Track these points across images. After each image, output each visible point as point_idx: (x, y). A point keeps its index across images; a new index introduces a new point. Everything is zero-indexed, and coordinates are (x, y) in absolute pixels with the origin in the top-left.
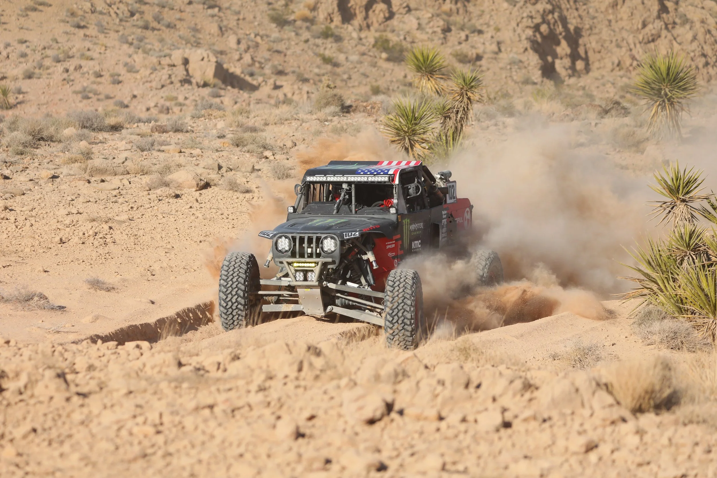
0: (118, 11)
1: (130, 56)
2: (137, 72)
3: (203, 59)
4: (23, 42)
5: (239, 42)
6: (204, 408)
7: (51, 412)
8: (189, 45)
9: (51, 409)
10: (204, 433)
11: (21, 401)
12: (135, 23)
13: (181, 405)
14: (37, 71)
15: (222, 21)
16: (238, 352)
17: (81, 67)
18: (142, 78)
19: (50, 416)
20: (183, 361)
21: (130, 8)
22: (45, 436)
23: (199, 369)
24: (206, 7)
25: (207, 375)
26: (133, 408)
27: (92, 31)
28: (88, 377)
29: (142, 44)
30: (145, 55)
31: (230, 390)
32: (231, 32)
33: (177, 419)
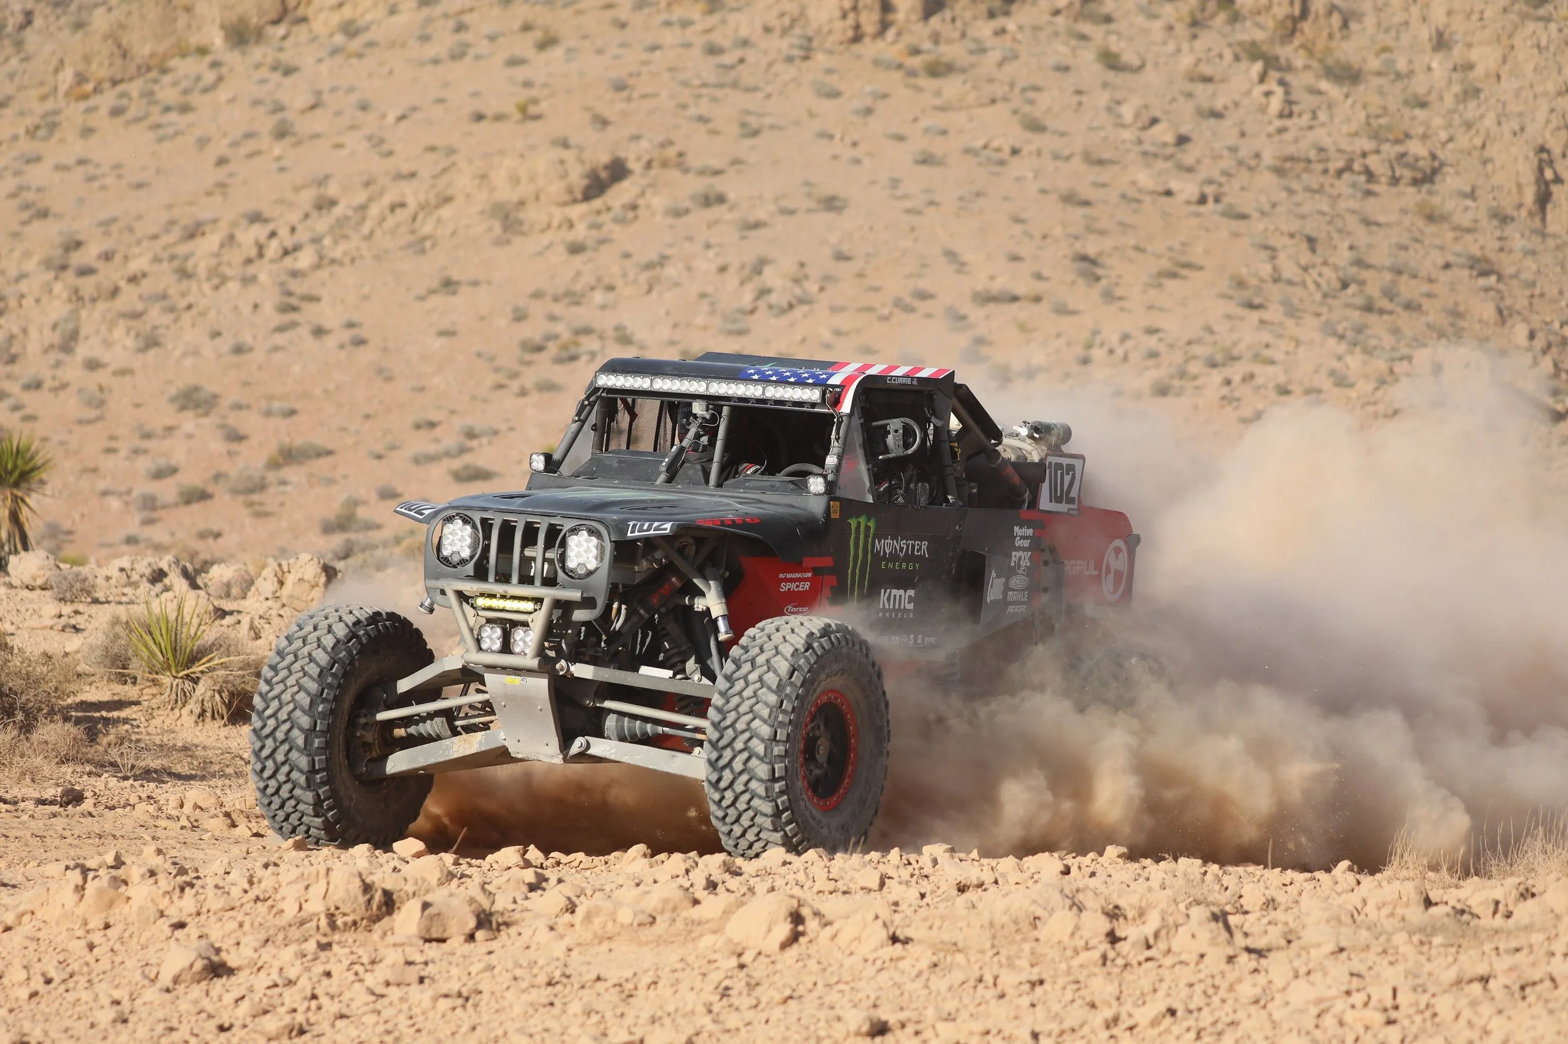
0: (1319, 280)
1: (1340, 358)
2: (1352, 385)
3: (1468, 365)
4: (1151, 331)
5: (1532, 336)
6: (1470, 981)
7: (1201, 981)
8: (1444, 341)
9: (1201, 976)
10: (1470, 1024)
11: (1148, 959)
12: (1350, 300)
13: (1430, 974)
14: (1176, 383)
15: (1502, 298)
16: (1530, 882)
17: (1252, 376)
18: (1359, 397)
19: (1199, 988)
20: (1434, 896)
21: (1341, 274)
22: (1191, 1022)
23: (1462, 912)
24: (1474, 273)
25: (1473, 923)
26: (1347, 978)
27: (1274, 313)
28: (1265, 921)
29: (1362, 337)
30: (1366, 357)
31: (1517, 950)
32: (1519, 318)
33: (1424, 999)
